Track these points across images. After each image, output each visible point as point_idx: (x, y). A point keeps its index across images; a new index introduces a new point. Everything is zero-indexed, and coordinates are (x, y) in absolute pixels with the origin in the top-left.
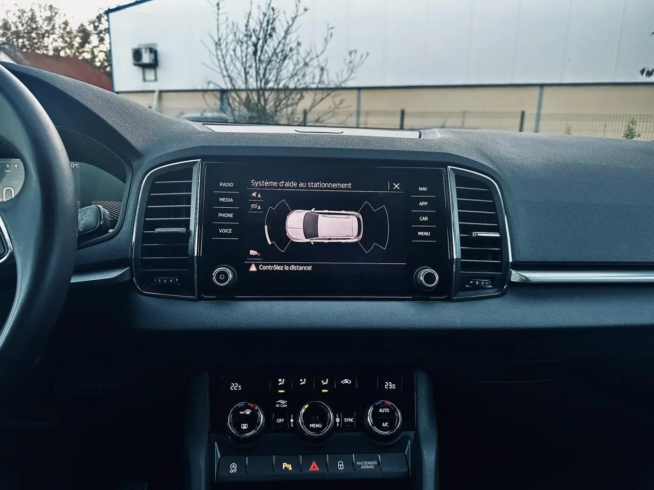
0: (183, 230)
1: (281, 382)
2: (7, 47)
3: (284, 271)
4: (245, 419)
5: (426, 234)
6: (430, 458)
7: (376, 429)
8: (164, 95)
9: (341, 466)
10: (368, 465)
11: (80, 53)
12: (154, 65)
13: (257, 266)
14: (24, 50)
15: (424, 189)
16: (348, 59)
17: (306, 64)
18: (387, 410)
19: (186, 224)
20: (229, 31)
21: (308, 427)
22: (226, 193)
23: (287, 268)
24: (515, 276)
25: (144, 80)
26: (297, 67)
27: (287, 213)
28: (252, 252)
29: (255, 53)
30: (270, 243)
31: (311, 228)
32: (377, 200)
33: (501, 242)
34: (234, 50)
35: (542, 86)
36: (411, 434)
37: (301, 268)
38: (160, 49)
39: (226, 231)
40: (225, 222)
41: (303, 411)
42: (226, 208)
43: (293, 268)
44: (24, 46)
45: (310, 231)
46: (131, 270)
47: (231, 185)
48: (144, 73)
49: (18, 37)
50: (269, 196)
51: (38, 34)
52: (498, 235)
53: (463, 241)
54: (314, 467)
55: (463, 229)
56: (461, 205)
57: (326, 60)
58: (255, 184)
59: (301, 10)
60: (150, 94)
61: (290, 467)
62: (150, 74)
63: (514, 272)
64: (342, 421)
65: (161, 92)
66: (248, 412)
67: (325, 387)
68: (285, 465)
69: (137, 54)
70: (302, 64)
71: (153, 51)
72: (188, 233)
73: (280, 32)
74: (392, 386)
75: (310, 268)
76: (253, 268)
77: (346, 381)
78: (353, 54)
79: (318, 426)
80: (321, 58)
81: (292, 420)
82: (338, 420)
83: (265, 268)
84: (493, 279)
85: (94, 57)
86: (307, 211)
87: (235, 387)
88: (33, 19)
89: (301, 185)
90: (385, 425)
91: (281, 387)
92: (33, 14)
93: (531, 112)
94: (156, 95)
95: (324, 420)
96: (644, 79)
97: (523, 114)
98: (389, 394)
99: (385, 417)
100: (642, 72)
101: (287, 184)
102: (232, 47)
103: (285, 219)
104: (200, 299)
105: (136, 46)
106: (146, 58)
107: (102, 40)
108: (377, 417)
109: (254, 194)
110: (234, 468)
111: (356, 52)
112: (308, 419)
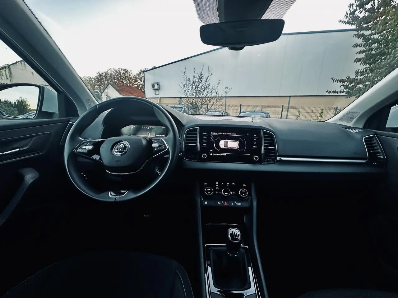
0: (195, 144)
1: (217, 183)
2: (111, 83)
3: (219, 155)
4: (209, 191)
5: (256, 147)
6: (255, 204)
7: (241, 195)
8: (161, 99)
9: (232, 204)
10: (239, 204)
11: (134, 85)
12: (158, 89)
13: (212, 154)
14: (117, 84)
15: (255, 135)
16: (225, 90)
17: (211, 91)
18: (244, 191)
19: (196, 143)
20: (187, 81)
21: (224, 194)
22: (205, 135)
23: (220, 155)
24: (278, 158)
25: (155, 94)
26: (208, 92)
27: (220, 141)
28: (211, 150)
29: (196, 88)
30: (215, 148)
31: (226, 145)
32: (243, 138)
33: (275, 149)
34: (189, 87)
35: (290, 96)
36: (250, 197)
37: (223, 155)
38: (160, 84)
39: (205, 145)
40: (205, 143)
41: (223, 190)
42: (205, 139)
43: (221, 155)
44: (116, 82)
45: (226, 146)
46: (182, 154)
47: (206, 133)
48: (155, 92)
49: (115, 79)
50: (215, 137)
51: (121, 78)
52: (274, 148)
53: (265, 149)
54: (226, 204)
55: (265, 146)
56: (265, 140)
57: (218, 90)
58: (212, 133)
59: (210, 75)
60: (157, 99)
61: (220, 203)
62: (157, 92)
63: (278, 157)
64: (232, 193)
65: (160, 98)
66: (210, 189)
67: (228, 185)
68: (218, 203)
69: (153, 86)
70: (210, 91)
71: (158, 84)
72: (196, 146)
73: (203, 81)
74: (245, 185)
75: (225, 155)
76: (211, 154)
77: (233, 184)
78: (227, 88)
79: (227, 194)
80: (216, 90)
81: (220, 192)
82: (231, 193)
83: (214, 154)
84: (272, 159)
85: (138, 86)
86: (224, 140)
87: (205, 184)
88: (120, 74)
89: (223, 134)
90: (244, 194)
91: (217, 184)
92: (120, 72)
93: (286, 105)
94: (159, 99)
95: (229, 192)
96: (328, 94)
97: (283, 106)
98: (244, 187)
99: (243, 193)
100: (327, 92)
101: (220, 133)
102: (188, 86)
103: (219, 143)
104: (199, 161)
105: (153, 83)
106: (156, 87)
107: (141, 81)
108: (241, 192)
109: (212, 136)
110: (206, 203)
111: (228, 88)
112: (224, 192)
